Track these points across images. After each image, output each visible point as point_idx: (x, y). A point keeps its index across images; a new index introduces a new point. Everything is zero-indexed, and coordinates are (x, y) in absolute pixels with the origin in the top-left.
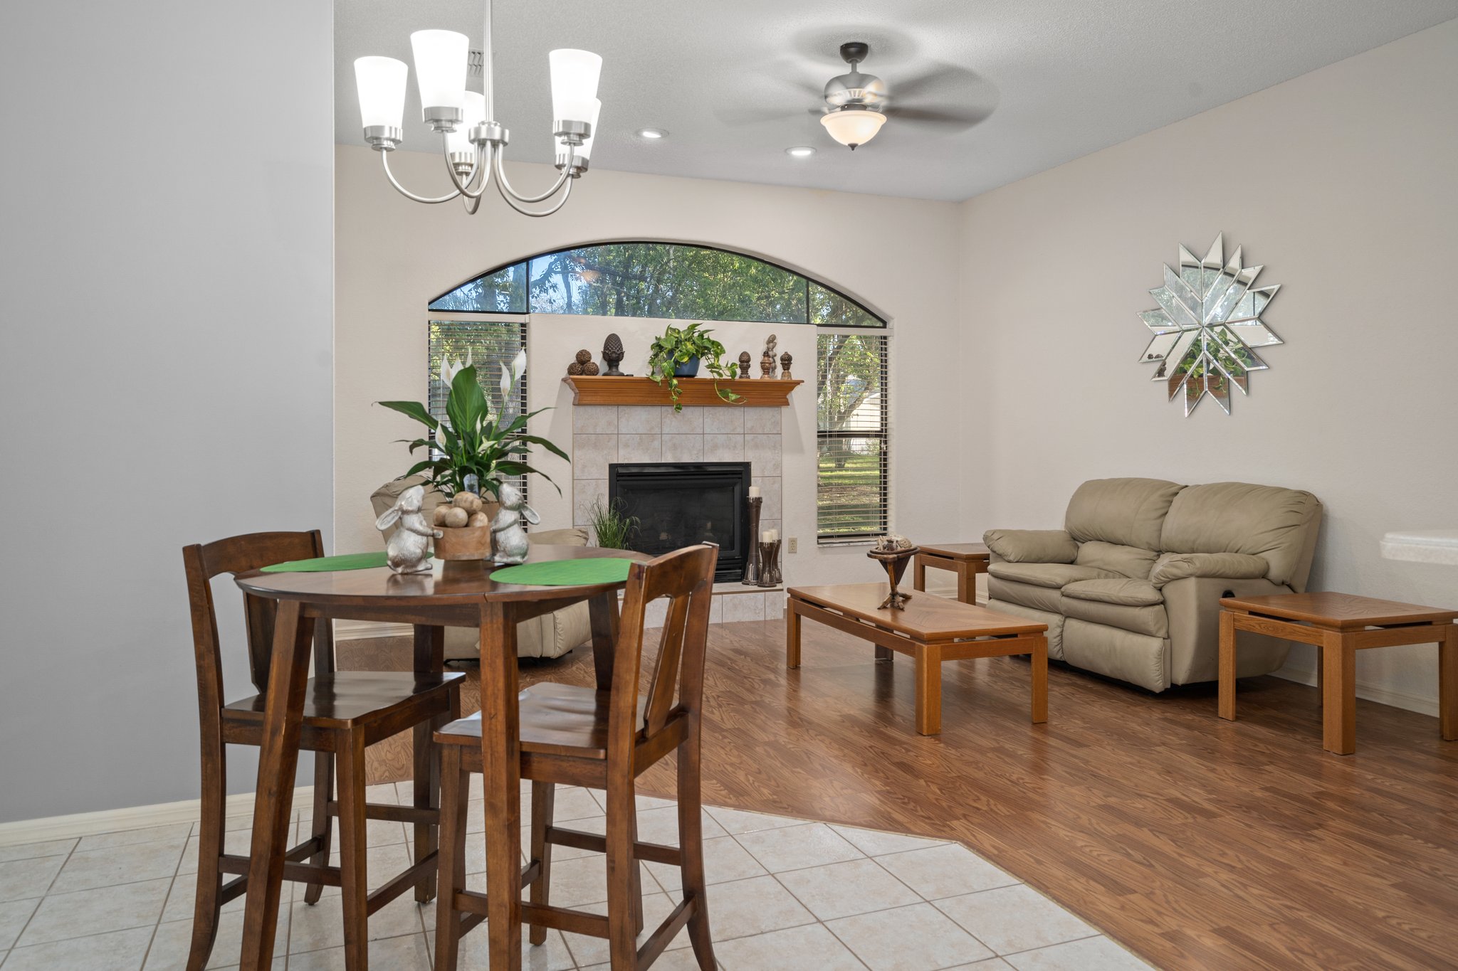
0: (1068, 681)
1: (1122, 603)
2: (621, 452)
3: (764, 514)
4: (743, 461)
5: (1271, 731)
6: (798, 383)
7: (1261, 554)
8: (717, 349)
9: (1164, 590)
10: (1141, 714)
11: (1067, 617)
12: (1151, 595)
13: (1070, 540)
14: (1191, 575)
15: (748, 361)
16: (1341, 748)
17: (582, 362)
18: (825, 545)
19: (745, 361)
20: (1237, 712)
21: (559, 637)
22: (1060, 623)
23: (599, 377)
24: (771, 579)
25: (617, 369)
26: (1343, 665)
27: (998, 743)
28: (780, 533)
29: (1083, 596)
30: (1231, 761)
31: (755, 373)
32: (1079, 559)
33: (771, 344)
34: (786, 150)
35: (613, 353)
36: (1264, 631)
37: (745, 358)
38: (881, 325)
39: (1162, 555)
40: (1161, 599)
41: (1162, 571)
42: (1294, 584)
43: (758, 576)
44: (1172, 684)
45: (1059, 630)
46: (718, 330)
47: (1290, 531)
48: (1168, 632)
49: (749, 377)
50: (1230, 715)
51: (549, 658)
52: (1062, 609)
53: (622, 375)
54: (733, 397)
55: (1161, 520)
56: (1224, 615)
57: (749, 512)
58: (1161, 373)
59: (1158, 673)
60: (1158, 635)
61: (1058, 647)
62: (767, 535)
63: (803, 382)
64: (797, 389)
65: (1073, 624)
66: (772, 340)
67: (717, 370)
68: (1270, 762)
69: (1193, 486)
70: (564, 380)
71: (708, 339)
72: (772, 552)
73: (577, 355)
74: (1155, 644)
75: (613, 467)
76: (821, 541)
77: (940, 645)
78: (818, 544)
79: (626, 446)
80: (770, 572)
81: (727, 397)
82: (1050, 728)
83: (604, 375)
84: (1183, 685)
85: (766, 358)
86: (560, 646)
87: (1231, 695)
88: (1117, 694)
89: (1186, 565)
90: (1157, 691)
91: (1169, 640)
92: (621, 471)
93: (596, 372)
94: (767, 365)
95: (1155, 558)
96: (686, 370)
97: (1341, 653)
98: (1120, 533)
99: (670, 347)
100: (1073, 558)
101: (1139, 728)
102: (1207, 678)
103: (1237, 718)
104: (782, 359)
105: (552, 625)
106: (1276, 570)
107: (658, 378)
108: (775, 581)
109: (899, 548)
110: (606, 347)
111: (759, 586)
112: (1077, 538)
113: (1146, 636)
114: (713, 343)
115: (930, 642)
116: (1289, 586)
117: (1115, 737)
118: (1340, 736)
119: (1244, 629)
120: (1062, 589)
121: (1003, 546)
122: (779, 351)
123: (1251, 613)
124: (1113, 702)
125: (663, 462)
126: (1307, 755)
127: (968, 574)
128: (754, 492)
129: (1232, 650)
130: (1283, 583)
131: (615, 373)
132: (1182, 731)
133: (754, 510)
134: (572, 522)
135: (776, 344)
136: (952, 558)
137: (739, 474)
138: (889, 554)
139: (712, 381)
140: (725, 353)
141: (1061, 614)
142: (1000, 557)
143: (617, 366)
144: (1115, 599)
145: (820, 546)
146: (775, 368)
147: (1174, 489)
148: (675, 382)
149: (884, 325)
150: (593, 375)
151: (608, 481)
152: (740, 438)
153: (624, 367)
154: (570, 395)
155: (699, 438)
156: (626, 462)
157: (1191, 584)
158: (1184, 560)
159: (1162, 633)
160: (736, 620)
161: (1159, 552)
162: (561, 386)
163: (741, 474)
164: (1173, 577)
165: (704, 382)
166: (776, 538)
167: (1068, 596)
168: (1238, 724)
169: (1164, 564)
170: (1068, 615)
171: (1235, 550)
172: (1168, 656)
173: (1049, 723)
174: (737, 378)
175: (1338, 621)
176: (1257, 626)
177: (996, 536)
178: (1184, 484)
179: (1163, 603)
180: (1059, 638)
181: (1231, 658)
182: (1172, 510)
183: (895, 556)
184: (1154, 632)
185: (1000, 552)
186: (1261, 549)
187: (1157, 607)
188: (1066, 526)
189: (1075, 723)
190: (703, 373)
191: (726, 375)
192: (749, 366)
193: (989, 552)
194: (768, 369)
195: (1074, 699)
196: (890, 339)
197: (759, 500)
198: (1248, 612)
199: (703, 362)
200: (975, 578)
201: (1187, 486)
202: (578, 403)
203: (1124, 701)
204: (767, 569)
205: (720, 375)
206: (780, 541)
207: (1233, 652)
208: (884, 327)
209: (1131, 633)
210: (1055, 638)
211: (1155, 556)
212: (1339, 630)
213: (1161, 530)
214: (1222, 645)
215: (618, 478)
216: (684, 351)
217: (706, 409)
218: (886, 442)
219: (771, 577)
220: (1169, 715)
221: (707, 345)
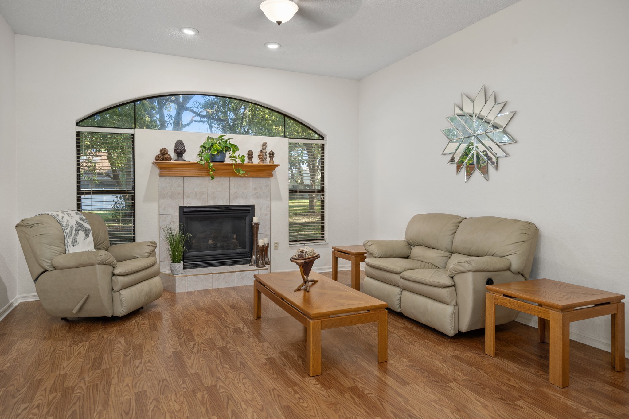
0: (403, 326)
1: (431, 285)
2: (185, 200)
3: (261, 230)
4: (250, 204)
5: (516, 365)
6: (277, 166)
7: (506, 257)
8: (235, 148)
9: (455, 278)
10: (442, 352)
11: (403, 289)
12: (448, 282)
13: (407, 245)
14: (470, 271)
15: (252, 155)
16: (561, 384)
17: (163, 153)
18: (293, 245)
19: (250, 155)
20: (496, 349)
21: (123, 305)
22: (400, 293)
23: (171, 161)
24: (263, 264)
25: (182, 158)
26: (563, 332)
27: (355, 382)
28: (270, 240)
29: (411, 279)
30: (496, 396)
31: (256, 161)
32: (411, 256)
33: (264, 147)
34: (265, 44)
35: (180, 150)
36: (513, 307)
37: (250, 153)
38: (321, 138)
39: (453, 255)
40: (453, 283)
41: (453, 267)
42: (524, 273)
43: (257, 262)
44: (459, 331)
45: (399, 296)
46: (234, 139)
47: (522, 244)
48: (456, 302)
49: (252, 163)
50: (492, 354)
51: (118, 316)
52: (401, 285)
53: (185, 161)
54: (242, 172)
55: (453, 236)
56: (488, 294)
57: (253, 229)
58: (452, 160)
59: (451, 326)
60: (451, 304)
61: (398, 306)
62: (261, 242)
63: (280, 165)
64: (277, 168)
65: (405, 293)
66: (264, 145)
67: (234, 159)
68: (520, 397)
69: (469, 218)
70: (154, 163)
71: (230, 143)
72: (264, 250)
73: (160, 150)
74: (449, 310)
75: (181, 208)
76: (291, 243)
77: (320, 320)
78: (289, 244)
79: (188, 197)
80: (262, 260)
81: (239, 173)
82: (389, 367)
83: (175, 161)
84: (465, 332)
85: (261, 153)
86: (123, 310)
87: (493, 342)
88: (429, 335)
89: (467, 265)
90: (451, 336)
91: (457, 307)
92: (185, 210)
93: (170, 159)
94: (261, 156)
95: (450, 256)
96: (218, 158)
97: (561, 326)
98: (432, 243)
99: (208, 147)
100: (408, 255)
101: (440, 365)
102: (479, 327)
103: (496, 355)
104: (269, 154)
105: (119, 298)
106: (515, 266)
107: (203, 163)
108: (265, 264)
109: (307, 255)
110: (176, 147)
111: (257, 267)
112: (410, 244)
113: (445, 304)
114: (232, 145)
115: (314, 319)
116: (522, 274)
117: (426, 374)
118: (561, 376)
119: (500, 304)
120: (401, 275)
121: (373, 249)
122: (268, 150)
123: (504, 295)
124: (426, 342)
125: (208, 205)
126: (541, 388)
127: (356, 262)
128: (255, 220)
129: (493, 316)
130: (518, 273)
131: (180, 160)
132: (465, 367)
133: (255, 229)
134: (158, 236)
135: (266, 146)
136: (349, 254)
137: (249, 210)
138: (300, 260)
139: (232, 164)
140: (239, 150)
141: (400, 287)
142: (371, 255)
143: (182, 156)
144: (428, 282)
145: (290, 246)
146: (266, 158)
147: (459, 220)
148: (212, 164)
149: (323, 138)
150: (168, 160)
151: (178, 215)
152: (249, 193)
153: (186, 157)
154: (157, 171)
155: (227, 193)
156: (188, 205)
157: (470, 275)
158: (466, 262)
159: (454, 303)
160: (243, 285)
161: (452, 253)
162: (152, 166)
163: (250, 211)
164: (460, 272)
165: (228, 165)
166: (266, 242)
167: (404, 279)
168: (497, 360)
169: (455, 261)
170: (404, 289)
171: (492, 255)
172: (456, 316)
173: (388, 362)
174: (246, 162)
175: (560, 305)
176: (508, 304)
177: (369, 244)
178: (465, 217)
179: (454, 286)
180: (399, 301)
181: (493, 321)
182: (458, 231)
183: (303, 261)
184: (449, 303)
185: (371, 252)
186: (508, 254)
187: (451, 288)
188: (406, 238)
189: (403, 361)
190: (228, 160)
191: (239, 161)
192: (253, 157)
193: (366, 251)
194: (262, 159)
195: (405, 340)
196: (325, 145)
197: (258, 224)
198: (502, 295)
199: (228, 155)
200: (360, 264)
201: (466, 218)
202: (161, 175)
203: (432, 341)
204: (261, 258)
205: (236, 161)
206: (268, 244)
207: (494, 317)
208: (323, 139)
209: (437, 302)
210: (397, 300)
211: (449, 255)
212: (560, 311)
213: (453, 241)
214: (487, 313)
215: (184, 213)
216: (216, 148)
217: (231, 179)
218: (323, 195)
219: (263, 262)
220: (457, 353)
221: (229, 146)
